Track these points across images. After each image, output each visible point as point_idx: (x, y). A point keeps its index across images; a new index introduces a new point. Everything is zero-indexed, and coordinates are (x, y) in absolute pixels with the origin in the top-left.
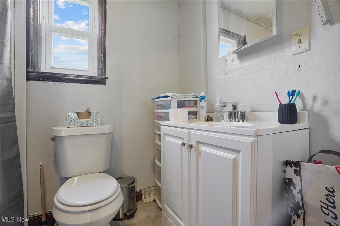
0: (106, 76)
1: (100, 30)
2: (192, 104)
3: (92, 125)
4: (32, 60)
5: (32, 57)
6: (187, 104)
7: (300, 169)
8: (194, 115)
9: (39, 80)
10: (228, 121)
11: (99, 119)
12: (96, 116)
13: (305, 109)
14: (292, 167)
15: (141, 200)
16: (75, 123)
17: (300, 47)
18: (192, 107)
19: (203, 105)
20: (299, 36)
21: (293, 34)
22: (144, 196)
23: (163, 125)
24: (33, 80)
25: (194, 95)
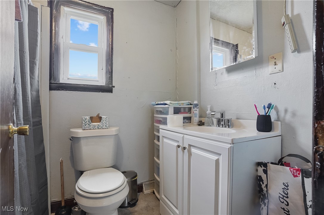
0: (113, 85)
1: (108, 46)
2: (187, 110)
3: (102, 128)
4: (53, 73)
5: (53, 71)
6: (182, 110)
7: (267, 169)
8: (188, 120)
9: (59, 90)
10: (216, 126)
11: (108, 123)
12: (105, 120)
13: (278, 119)
14: (261, 167)
15: (142, 192)
16: (89, 126)
17: (275, 68)
18: (187, 113)
19: (196, 111)
20: (275, 59)
21: (270, 57)
22: (144, 189)
23: (162, 129)
24: (54, 89)
25: (189, 103)
